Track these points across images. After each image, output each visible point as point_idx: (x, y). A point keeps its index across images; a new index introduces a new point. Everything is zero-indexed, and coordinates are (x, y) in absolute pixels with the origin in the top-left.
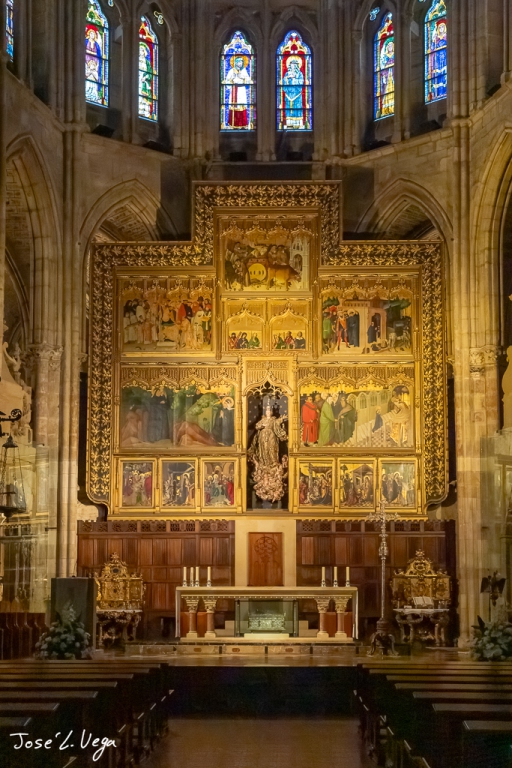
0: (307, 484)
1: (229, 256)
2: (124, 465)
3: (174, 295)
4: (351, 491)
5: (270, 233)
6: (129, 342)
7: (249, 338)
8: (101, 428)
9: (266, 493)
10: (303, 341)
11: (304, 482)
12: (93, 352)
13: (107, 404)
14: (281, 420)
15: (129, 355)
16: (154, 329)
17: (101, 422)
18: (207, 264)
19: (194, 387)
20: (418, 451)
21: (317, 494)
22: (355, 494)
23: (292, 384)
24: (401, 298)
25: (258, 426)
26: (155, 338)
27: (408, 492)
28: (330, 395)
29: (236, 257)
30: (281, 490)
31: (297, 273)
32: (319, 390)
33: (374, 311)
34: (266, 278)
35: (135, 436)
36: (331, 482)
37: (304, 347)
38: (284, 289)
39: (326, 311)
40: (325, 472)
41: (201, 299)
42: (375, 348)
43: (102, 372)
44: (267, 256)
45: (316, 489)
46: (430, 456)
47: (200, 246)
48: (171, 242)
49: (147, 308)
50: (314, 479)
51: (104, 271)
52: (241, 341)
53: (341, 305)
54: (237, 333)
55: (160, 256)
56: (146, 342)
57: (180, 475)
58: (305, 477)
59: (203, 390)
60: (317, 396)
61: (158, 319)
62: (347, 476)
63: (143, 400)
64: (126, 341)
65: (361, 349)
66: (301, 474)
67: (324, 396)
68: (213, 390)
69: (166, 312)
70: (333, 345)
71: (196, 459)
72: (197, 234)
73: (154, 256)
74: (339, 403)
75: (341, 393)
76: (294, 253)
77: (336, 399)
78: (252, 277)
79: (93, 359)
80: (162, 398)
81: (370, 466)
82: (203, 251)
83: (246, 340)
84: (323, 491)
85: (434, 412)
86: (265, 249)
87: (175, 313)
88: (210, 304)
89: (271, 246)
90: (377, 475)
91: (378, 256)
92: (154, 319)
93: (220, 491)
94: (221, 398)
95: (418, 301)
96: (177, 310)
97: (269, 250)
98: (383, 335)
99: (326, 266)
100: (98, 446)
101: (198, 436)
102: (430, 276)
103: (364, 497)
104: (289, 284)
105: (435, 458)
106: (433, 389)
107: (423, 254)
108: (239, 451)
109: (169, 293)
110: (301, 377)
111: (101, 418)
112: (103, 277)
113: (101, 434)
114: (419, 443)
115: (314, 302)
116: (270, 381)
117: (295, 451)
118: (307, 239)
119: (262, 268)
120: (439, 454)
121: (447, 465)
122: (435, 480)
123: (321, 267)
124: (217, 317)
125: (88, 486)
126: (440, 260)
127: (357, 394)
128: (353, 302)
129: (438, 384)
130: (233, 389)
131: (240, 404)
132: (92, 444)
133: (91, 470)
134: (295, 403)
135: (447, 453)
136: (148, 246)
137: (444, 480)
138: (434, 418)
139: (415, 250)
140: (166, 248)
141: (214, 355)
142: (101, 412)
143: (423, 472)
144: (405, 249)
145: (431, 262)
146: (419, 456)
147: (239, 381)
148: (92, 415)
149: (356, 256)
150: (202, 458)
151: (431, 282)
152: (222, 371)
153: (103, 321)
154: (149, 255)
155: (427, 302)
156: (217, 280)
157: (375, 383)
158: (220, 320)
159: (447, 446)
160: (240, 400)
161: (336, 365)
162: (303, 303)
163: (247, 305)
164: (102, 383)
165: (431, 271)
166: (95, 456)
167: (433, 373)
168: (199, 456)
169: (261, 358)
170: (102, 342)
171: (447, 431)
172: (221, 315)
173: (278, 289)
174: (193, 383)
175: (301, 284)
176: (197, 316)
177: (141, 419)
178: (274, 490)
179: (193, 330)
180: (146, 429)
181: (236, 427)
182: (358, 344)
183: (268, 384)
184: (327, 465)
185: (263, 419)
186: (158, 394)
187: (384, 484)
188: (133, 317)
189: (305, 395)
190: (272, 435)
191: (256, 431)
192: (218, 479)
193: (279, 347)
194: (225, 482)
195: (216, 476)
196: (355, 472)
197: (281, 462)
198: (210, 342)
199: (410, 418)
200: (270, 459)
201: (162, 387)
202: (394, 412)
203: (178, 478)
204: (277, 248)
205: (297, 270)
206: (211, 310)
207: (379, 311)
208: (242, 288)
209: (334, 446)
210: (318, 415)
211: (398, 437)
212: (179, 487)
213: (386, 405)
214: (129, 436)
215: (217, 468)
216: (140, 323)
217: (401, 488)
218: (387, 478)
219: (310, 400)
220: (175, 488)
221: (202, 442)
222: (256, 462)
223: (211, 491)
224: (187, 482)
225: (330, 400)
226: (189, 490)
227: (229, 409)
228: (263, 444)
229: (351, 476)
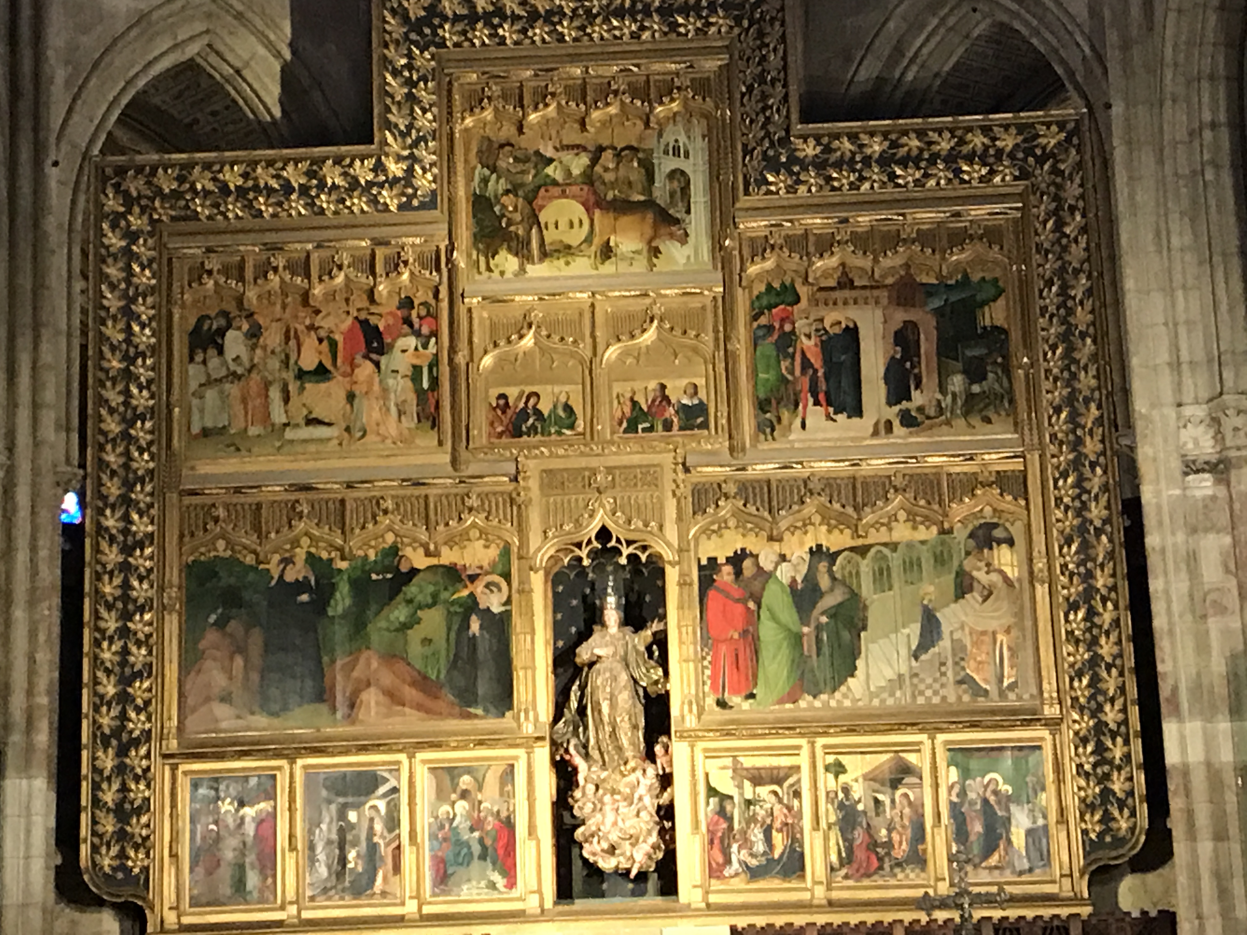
0: (730, 820)
1: (485, 181)
2: (195, 786)
3: (331, 296)
4: (859, 835)
5: (596, 115)
6: (206, 433)
7: (545, 407)
8: (126, 681)
9: (612, 850)
10: (701, 409)
11: (722, 812)
12: (102, 464)
13: (142, 610)
14: (647, 634)
15: (205, 468)
16: (275, 394)
17: (124, 663)
18: (423, 206)
19: (394, 551)
20: (1051, 711)
21: (760, 847)
22: (873, 845)
23: (671, 532)
24: (976, 277)
25: (584, 653)
26: (278, 416)
27: (1029, 833)
28: (783, 558)
29: (503, 184)
30: (654, 838)
31: (677, 222)
32: (752, 544)
33: (900, 316)
34: (588, 240)
35: (226, 698)
36: (799, 815)
37: (705, 425)
38: (640, 265)
39: (763, 320)
40: (779, 782)
41: (408, 303)
42: (908, 420)
43: (127, 519)
44: (588, 177)
45: (757, 835)
46: (1087, 723)
47: (399, 159)
48: (318, 151)
49: (255, 333)
50: (749, 803)
51: (132, 236)
52: (523, 414)
53: (804, 303)
54: (512, 392)
55: (288, 188)
56: (253, 431)
57: (358, 806)
58: (725, 798)
59: (420, 561)
60: (747, 564)
61: (286, 363)
62: (846, 790)
63: (247, 595)
64: (196, 429)
65: (867, 422)
66: (712, 791)
67: (767, 561)
68: (448, 557)
69: (310, 343)
70: (785, 415)
71: (402, 757)
72: (389, 126)
73: (270, 191)
74: (810, 578)
75: (817, 552)
76: (668, 164)
77: (804, 569)
78: (550, 236)
79: (100, 484)
80: (301, 586)
81: (912, 758)
82: (410, 171)
83: (538, 413)
84: (778, 839)
85: (1089, 593)
86: (584, 160)
87: (333, 345)
88: (433, 315)
89: (601, 149)
90: (936, 786)
91: (903, 163)
92: (274, 364)
93: (476, 849)
94: (473, 578)
95: (1024, 283)
96: (338, 337)
97: (595, 161)
98: (930, 381)
99: (756, 199)
100: (117, 732)
101: (410, 693)
102: (1055, 212)
103: (901, 850)
104: (656, 252)
105: (1100, 728)
106: (1082, 530)
107: (1029, 152)
108: (528, 729)
109: (318, 290)
110: (699, 509)
111: (125, 652)
112: (128, 254)
113: (124, 698)
114: (1049, 687)
115: (728, 298)
116: (611, 526)
117: (691, 722)
118: (699, 128)
119: (578, 210)
120: (1111, 715)
121: (1137, 747)
122: (1106, 793)
123: (744, 201)
124: (453, 350)
125: (85, 850)
126: (1079, 166)
127: (862, 551)
128: (838, 295)
129: (1096, 512)
130: (506, 551)
131: (526, 591)
132: (96, 726)
133: (96, 802)
134: (682, 584)
135: (1134, 712)
136: (254, 164)
137: (1130, 793)
138: (1091, 613)
139: (1008, 142)
140: (303, 166)
141: (447, 458)
142: (124, 632)
143: (1070, 769)
144: (978, 140)
145: (1055, 171)
146: (1054, 724)
147: (522, 530)
148: (97, 643)
149: (838, 165)
150: (421, 756)
151: (1060, 225)
152: (473, 501)
153: (128, 375)
154: (256, 188)
155: (1049, 283)
156: (451, 249)
157: (912, 518)
158: (461, 358)
159: (1133, 691)
160: (524, 581)
161: (798, 471)
162: (695, 303)
163: (537, 315)
164: (127, 550)
165: (1056, 198)
166: (108, 762)
167: (1078, 484)
168: (412, 749)
169: (583, 462)
170: (125, 436)
171: (1129, 648)
172: (463, 345)
173: (623, 267)
174: (390, 538)
175: (687, 250)
176: (396, 352)
177: (241, 649)
178: (634, 840)
179: (385, 390)
180: (255, 677)
181: (519, 659)
182: (857, 411)
183: (604, 534)
184: (785, 762)
185: (596, 638)
186: (290, 576)
187: (955, 809)
188: (214, 362)
189: (712, 560)
190: (624, 677)
191: (578, 670)
192: (469, 816)
193: (632, 428)
194: (491, 823)
195: (462, 806)
196: (869, 778)
197: (651, 756)
198: (435, 423)
199: (1019, 614)
200: (619, 749)
201: (300, 554)
202: (973, 598)
203: (352, 816)
204: (618, 155)
205: (676, 212)
206: (435, 334)
207: (913, 315)
208: (522, 270)
209: (802, 704)
210: (753, 618)
211: (990, 672)
212: (354, 844)
213: (949, 579)
214: (208, 699)
215: (465, 781)
216: (235, 376)
217: (1007, 821)
218: (963, 793)
219: (726, 574)
220: (342, 846)
221: (419, 707)
222: (578, 761)
223: (448, 852)
224: (378, 827)
225: (784, 573)
226: (386, 851)
227: (496, 609)
228: (597, 709)
229: (858, 791)
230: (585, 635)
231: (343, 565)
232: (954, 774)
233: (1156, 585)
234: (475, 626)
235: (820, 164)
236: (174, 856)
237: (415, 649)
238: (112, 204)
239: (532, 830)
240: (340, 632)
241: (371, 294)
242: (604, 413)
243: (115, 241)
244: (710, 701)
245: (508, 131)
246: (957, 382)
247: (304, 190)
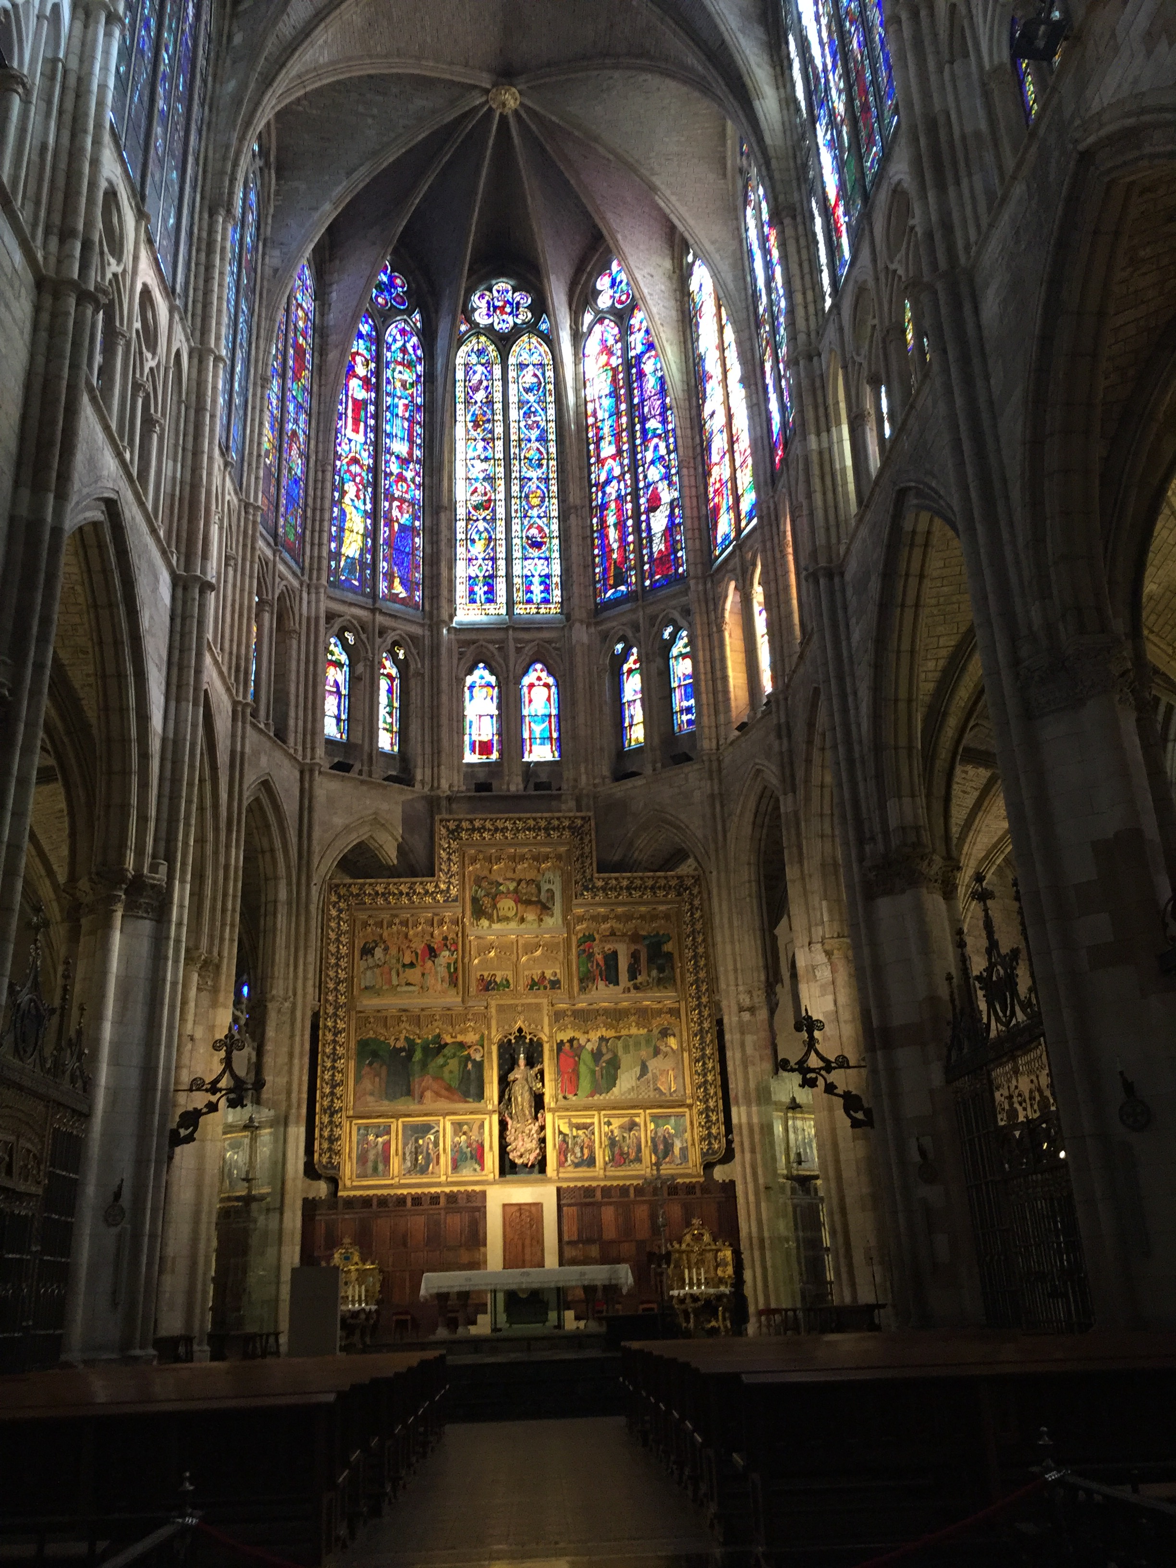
0: (567, 1144)
1: (477, 891)
2: (359, 1129)
3: (416, 935)
4: (617, 1150)
5: (519, 867)
6: (366, 988)
7: (498, 980)
8: (334, 1087)
9: (521, 1155)
10: (558, 982)
11: (564, 1141)
12: (327, 1000)
13: (340, 1058)
14: (536, 1069)
15: (366, 1002)
16: (394, 973)
17: (333, 1080)
18: (453, 901)
19: (439, 1036)
20: (689, 1101)
21: (579, 1155)
22: (622, 1154)
23: (546, 1029)
24: (661, 933)
25: (511, 1077)
26: (395, 982)
28: (589, 1040)
29: (483, 893)
30: (538, 1151)
31: (549, 909)
32: (577, 1035)
33: (633, 947)
34: (516, 914)
35: (372, 1094)
36: (594, 1142)
37: (559, 988)
38: (535, 925)
39: (582, 948)
40: (586, 1129)
41: (446, 938)
42: (636, 988)
43: (335, 1022)
44: (516, 891)
45: (577, 1150)
46: (703, 1106)
47: (445, 883)
48: (414, 879)
49: (386, 949)
51: (340, 911)
52: (490, 983)
53: (597, 942)
54: (486, 974)
55: (401, 893)
56: (385, 988)
57: (422, 1138)
58: (565, 1135)
59: (449, 1040)
60: (575, 1042)
61: (398, 960)
62: (612, 1132)
63: (381, 1053)
64: (363, 986)
65: (620, 988)
66: (560, 1133)
67: (582, 1042)
68: (460, 1038)
69: (408, 953)
70: (590, 985)
71: (441, 1118)
72: (441, 870)
73: (394, 894)
74: (599, 1048)
75: (602, 1039)
76: (545, 887)
77: (597, 1045)
79: (325, 1008)
80: (402, 1049)
81: (637, 1120)
82: (449, 887)
83: (496, 982)
84: (586, 1151)
86: (515, 884)
87: (417, 954)
88: (455, 943)
89: (521, 880)
90: (646, 1131)
91: (635, 889)
92: (394, 961)
93: (469, 1155)
94: (469, 1047)
95: (679, 936)
96: (419, 952)
97: (518, 885)
99: (580, 901)
100: (330, 1107)
101: (444, 1092)
102: (690, 909)
103: (633, 1156)
104: (541, 920)
105: (707, 1108)
106: (701, 1030)
107: (681, 886)
108: (490, 1107)
109: (411, 933)
110: (557, 1021)
111: (333, 1075)
112: (339, 918)
113: (332, 1094)
114: (689, 1091)
115: (569, 939)
116: (523, 1027)
117: (553, 1105)
118: (558, 873)
119: (512, 904)
120: (711, 1104)
121: (721, 1116)
122: (710, 1134)
123: (575, 901)
124: (463, 957)
125: (316, 1156)
126: (700, 892)
127: (619, 1038)
128: (611, 938)
129: (706, 1025)
130: (482, 1036)
131: (490, 1053)
132: (322, 1105)
133: (321, 1136)
134: (551, 1050)
135: (721, 1102)
136: (389, 884)
137: (719, 1134)
138: (704, 1064)
139: (673, 883)
140: (408, 885)
141: (460, 999)
142: (333, 1067)
143: (696, 1125)
144: (662, 882)
145: (690, 893)
146: (690, 1107)
147: (489, 1028)
148: (323, 1072)
149: (611, 889)
150: (448, 1118)
151: (692, 915)
152: (470, 1017)
153: (337, 965)
154: (389, 894)
155: (688, 936)
156: (463, 917)
157: (637, 1025)
158: (466, 960)
159: (720, 1094)
160: (490, 1049)
161: (595, 1006)
162: (556, 940)
163: (496, 944)
164: (335, 1035)
165: (691, 904)
166: (326, 1120)
167: (699, 1013)
168: (444, 1115)
169: (512, 1002)
170: (336, 989)
171: (719, 1078)
172: (467, 955)
173: (529, 926)
174: (437, 1031)
175: (553, 919)
176: (441, 958)
177: (378, 1075)
178: (531, 1151)
179: (437, 972)
180: (383, 1085)
181: (486, 1080)
182: (617, 983)
183: (520, 1030)
184: (589, 1121)
185: (516, 1070)
186: (398, 1045)
187: (653, 1139)
188: (370, 960)
189: (562, 1041)
190: (527, 1088)
191: (508, 1084)
192: (466, 1141)
193: (531, 988)
194: (474, 1145)
195: (464, 1138)
196: (621, 1127)
197: (536, 1118)
198: (456, 986)
199: (677, 1063)
200: (524, 1115)
201: (402, 1036)
202: (660, 1056)
203: (421, 1142)
204: (528, 883)
205: (550, 905)
206: (456, 950)
207: (638, 947)
208: (490, 926)
209: (596, 1098)
210: (577, 1064)
211: (666, 1086)
212: (422, 1153)
213: (651, 1049)
214: (364, 1094)
215: (465, 1128)
216: (378, 966)
217: (673, 1144)
218: (656, 1133)
219: (567, 1046)
220: (416, 1154)
221: (447, 1098)
222: (508, 1120)
223: (458, 1156)
224: (431, 1146)
225: (589, 1046)
226: (433, 1156)
227: (478, 1059)
228: (516, 1099)
229: (616, 1133)
230: (511, 1069)
231: (419, 1041)
232: (652, 1126)
233: (729, 1054)
234: (470, 1066)
235: (604, 889)
236: (350, 1157)
237: (446, 1075)
238: (334, 898)
239: (491, 1148)
240: (417, 1068)
241: (432, 935)
242: (521, 982)
243: (334, 913)
244: (560, 1096)
245: (485, 873)
246: (654, 973)
247: (408, 894)
